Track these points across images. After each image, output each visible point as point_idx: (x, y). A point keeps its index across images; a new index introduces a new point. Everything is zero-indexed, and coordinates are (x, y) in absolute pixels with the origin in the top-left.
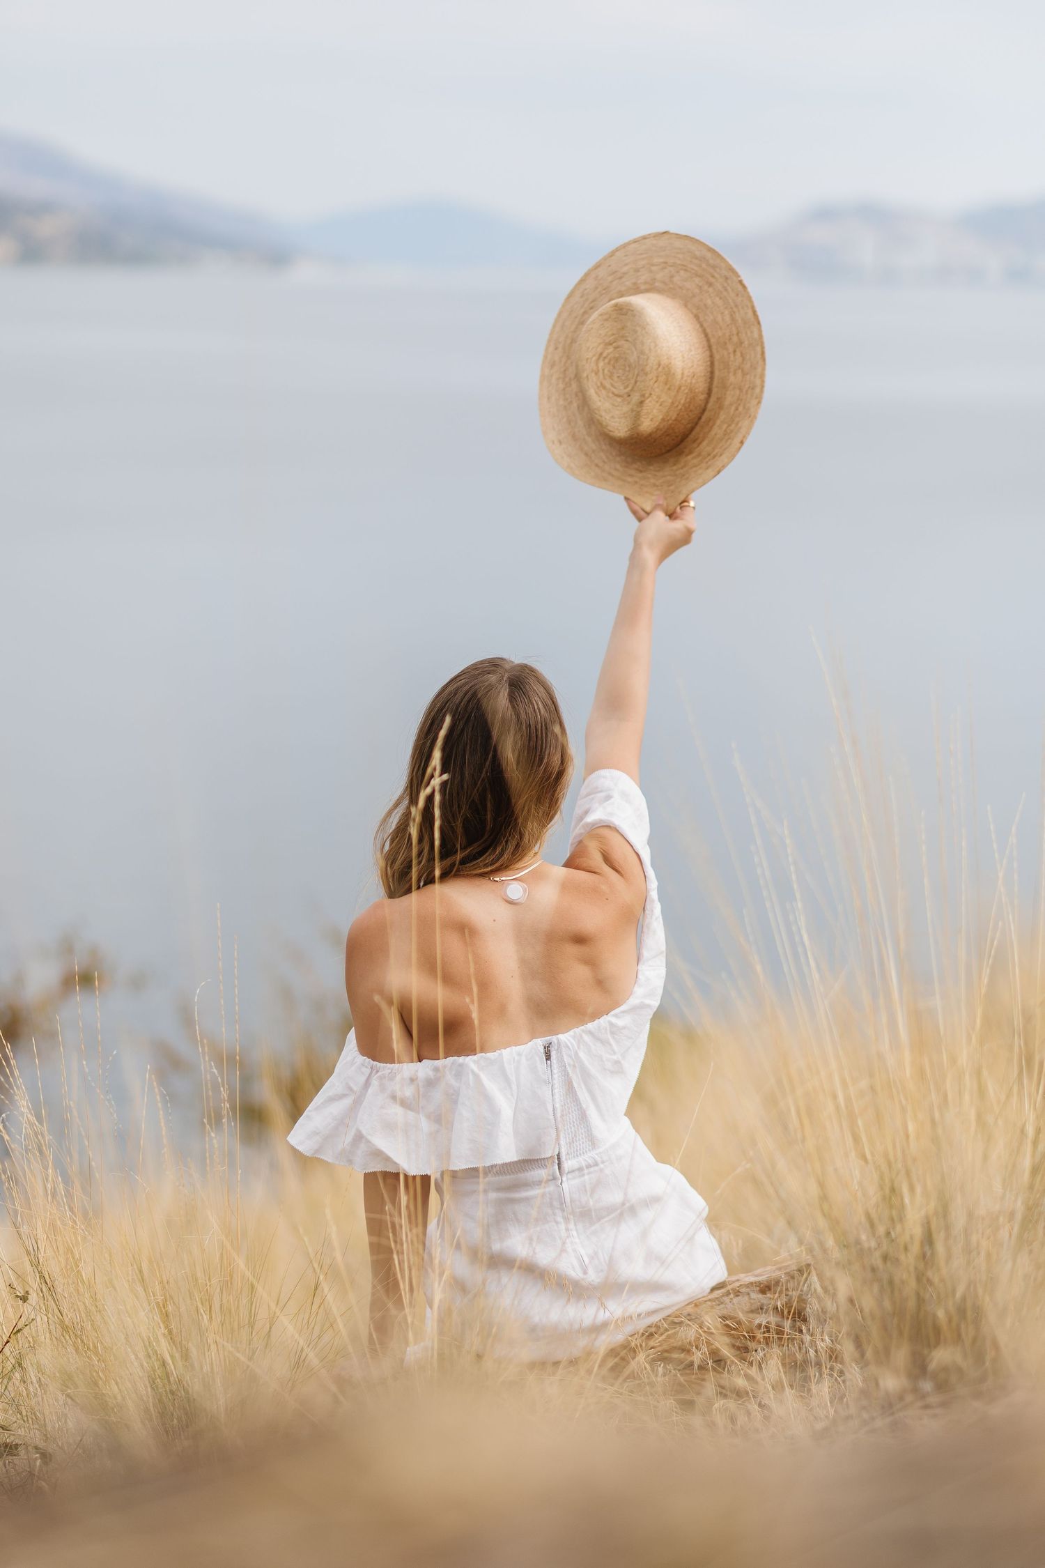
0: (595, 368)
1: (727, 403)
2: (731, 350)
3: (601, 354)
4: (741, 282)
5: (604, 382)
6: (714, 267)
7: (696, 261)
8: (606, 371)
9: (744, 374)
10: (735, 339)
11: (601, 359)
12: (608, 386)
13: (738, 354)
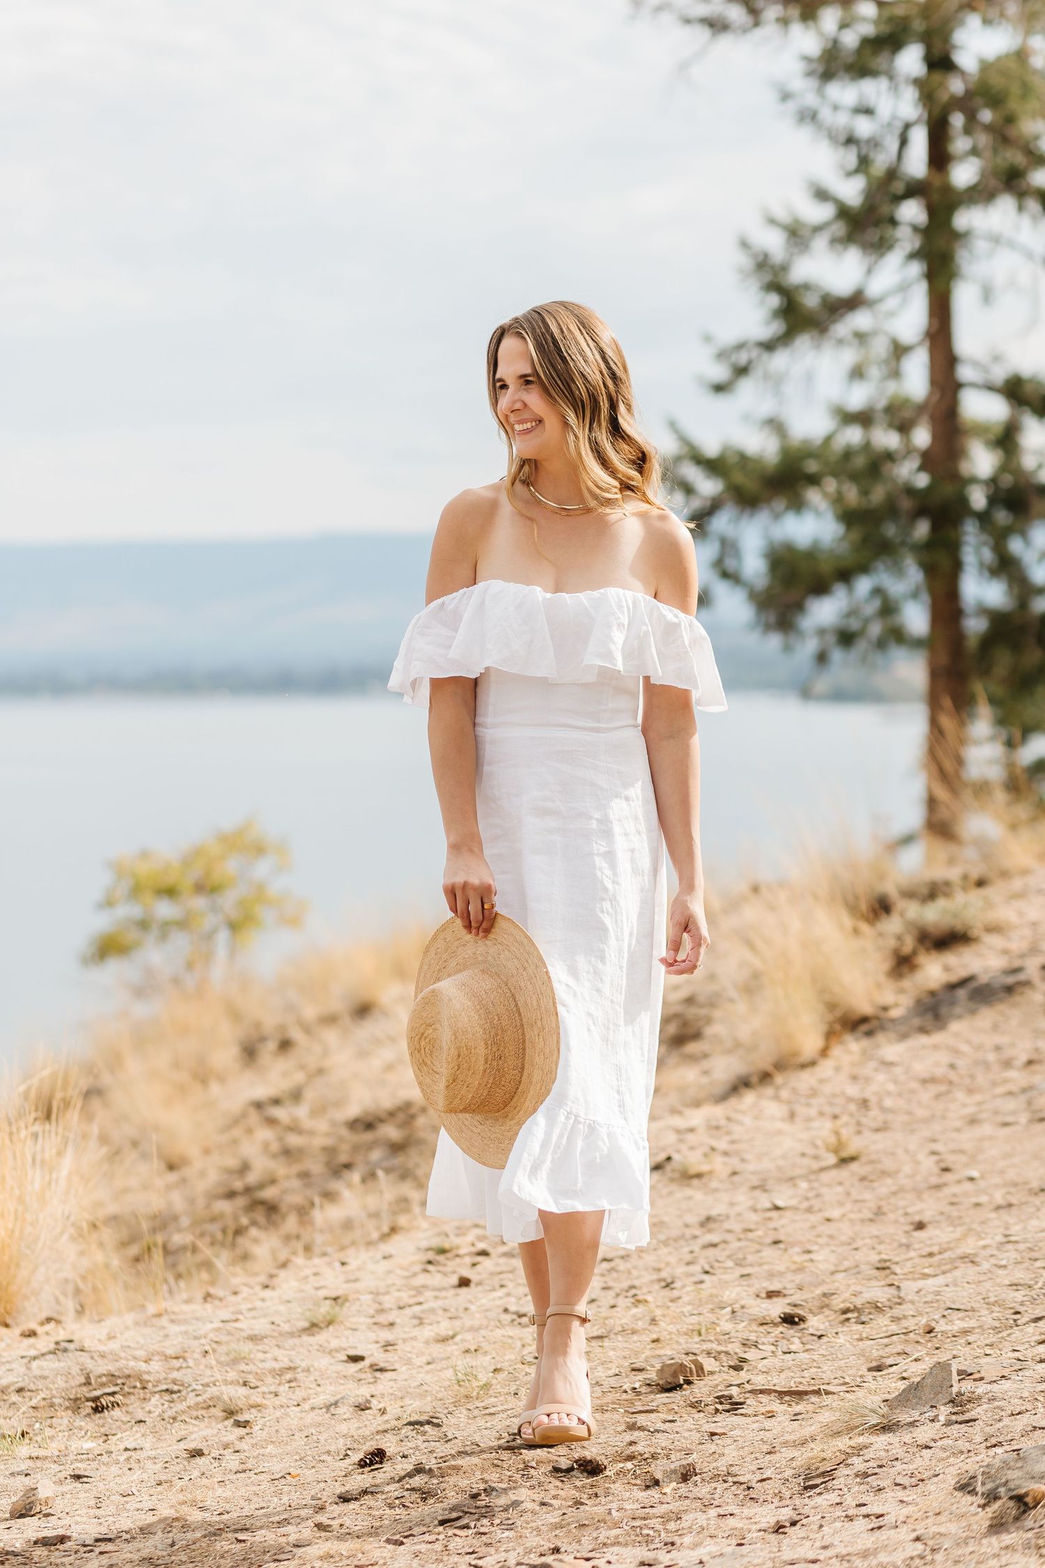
0: (418, 1047)
1: (534, 1080)
2: (536, 1033)
3: (423, 1034)
4: (547, 973)
5: (426, 1060)
6: (529, 953)
7: (516, 944)
8: (427, 1050)
9: (545, 1058)
10: (539, 1023)
11: (423, 1038)
12: (429, 1063)
13: (541, 1037)
